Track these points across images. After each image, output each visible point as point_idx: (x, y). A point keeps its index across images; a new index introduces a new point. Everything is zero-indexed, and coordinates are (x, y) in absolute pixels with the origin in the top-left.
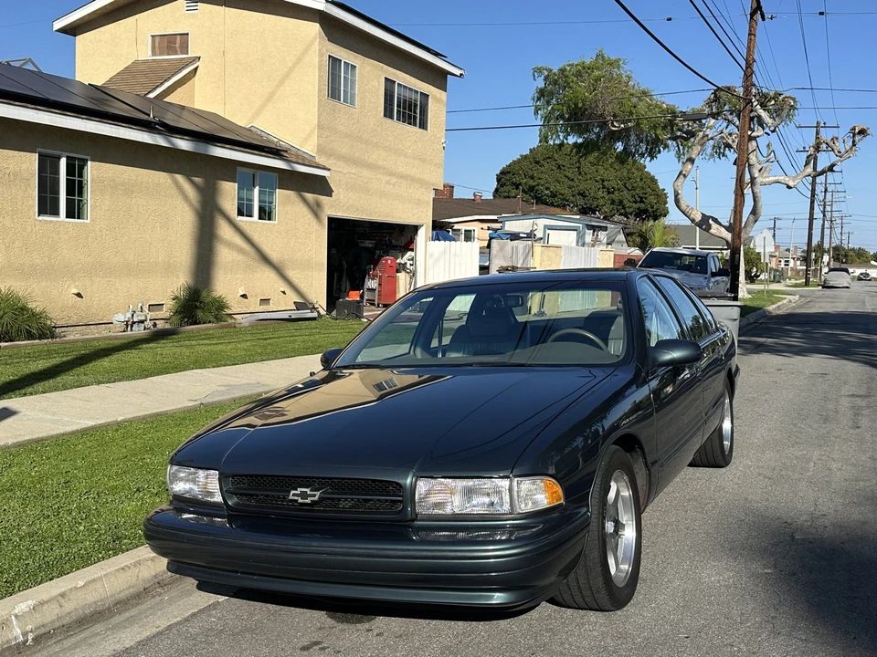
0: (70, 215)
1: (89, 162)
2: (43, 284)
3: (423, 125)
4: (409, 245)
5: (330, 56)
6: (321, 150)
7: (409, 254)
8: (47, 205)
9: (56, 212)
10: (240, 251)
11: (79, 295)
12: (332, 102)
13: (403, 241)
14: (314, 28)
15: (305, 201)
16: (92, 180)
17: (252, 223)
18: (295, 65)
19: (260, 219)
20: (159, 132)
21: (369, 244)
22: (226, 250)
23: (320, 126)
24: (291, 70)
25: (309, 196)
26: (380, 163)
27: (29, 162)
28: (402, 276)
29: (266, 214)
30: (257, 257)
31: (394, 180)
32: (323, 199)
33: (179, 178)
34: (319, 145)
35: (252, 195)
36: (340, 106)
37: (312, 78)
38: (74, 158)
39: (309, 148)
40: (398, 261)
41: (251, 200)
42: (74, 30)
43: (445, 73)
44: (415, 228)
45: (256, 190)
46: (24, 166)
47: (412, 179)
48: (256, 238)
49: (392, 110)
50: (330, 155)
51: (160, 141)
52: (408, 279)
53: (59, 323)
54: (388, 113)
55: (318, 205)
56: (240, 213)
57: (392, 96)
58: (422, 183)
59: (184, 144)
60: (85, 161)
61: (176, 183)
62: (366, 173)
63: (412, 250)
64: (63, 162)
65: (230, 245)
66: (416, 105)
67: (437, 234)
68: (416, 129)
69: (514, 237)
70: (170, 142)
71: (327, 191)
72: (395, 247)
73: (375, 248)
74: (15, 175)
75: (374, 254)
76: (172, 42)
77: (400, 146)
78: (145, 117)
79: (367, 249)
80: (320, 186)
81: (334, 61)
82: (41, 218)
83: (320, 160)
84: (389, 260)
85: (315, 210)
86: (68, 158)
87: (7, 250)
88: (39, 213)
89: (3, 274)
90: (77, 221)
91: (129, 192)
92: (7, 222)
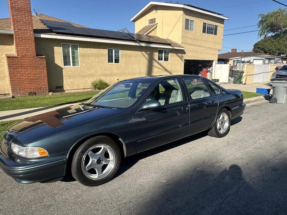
0: (116, 62)
1: (120, 50)
2: (110, 77)
3: (216, 34)
4: (211, 66)
5: (186, 19)
6: (182, 43)
7: (211, 68)
8: (110, 60)
9: (112, 62)
10: (159, 68)
11: (118, 80)
12: (186, 30)
13: (210, 64)
14: (181, 12)
15: (178, 56)
16: (121, 54)
17: (162, 62)
18: (177, 22)
19: (164, 61)
20: (137, 42)
21: (200, 65)
22: (155, 68)
23: (182, 37)
24: (176, 23)
25: (179, 55)
26: (201, 45)
27: (105, 51)
28: (208, 73)
29: (166, 59)
30: (164, 69)
31: (205, 49)
32: (183, 55)
33: (143, 52)
34: (182, 42)
35: (162, 55)
36: (189, 31)
37: (181, 25)
38: (116, 50)
39: (179, 43)
40: (208, 70)
41: (162, 57)
42: (134, 21)
43: (223, 20)
44: (213, 61)
45: (164, 54)
46: (104, 52)
47: (212, 48)
48: (163, 65)
49: (205, 31)
50: (185, 44)
51: (137, 44)
52: (210, 74)
54: (204, 31)
55: (182, 57)
56: (159, 59)
57: (206, 27)
58: (215, 49)
59: (143, 45)
60: (119, 50)
61: (142, 53)
62: (196, 48)
63: (212, 67)
64: (114, 51)
65: (156, 67)
66: (213, 29)
67: (219, 62)
68: (213, 35)
69: (243, 62)
70: (140, 44)
71: (184, 53)
72: (208, 66)
73: (202, 67)
74: (102, 54)
75: (201, 68)
76: (152, 21)
77: (208, 40)
78: (134, 39)
79: (200, 67)
80: (183, 52)
81: (187, 20)
83: (182, 45)
84: (205, 69)
85: (181, 58)
86: (115, 50)
87: (101, 70)
88: (108, 62)
89: (100, 75)
90: (117, 63)
91: (130, 56)
92: (101, 65)
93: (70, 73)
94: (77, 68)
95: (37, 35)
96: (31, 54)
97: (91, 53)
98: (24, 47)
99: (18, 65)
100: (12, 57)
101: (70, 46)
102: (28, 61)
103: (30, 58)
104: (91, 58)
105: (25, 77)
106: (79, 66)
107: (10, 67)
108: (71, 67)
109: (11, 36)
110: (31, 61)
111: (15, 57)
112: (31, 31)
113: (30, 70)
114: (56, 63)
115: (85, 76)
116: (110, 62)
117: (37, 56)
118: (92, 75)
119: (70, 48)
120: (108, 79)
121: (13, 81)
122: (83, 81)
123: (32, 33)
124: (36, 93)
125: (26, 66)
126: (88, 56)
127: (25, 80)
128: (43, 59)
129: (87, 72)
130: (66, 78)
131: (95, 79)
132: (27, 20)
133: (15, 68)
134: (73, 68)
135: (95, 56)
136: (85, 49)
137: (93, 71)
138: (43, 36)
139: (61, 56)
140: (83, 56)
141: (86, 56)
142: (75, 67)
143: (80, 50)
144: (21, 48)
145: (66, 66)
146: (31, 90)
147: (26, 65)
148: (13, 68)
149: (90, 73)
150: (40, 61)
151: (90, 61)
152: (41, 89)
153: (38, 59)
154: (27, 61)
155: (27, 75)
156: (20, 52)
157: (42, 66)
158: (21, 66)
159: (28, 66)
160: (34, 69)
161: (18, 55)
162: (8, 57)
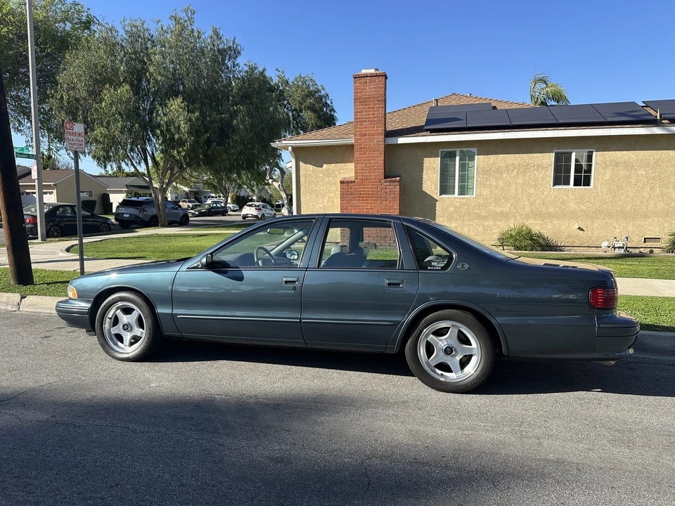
0: (577, 183)
1: (594, 153)
2: (556, 222)
8: (560, 178)
9: (567, 183)
11: (579, 228)
16: (597, 163)
27: (549, 159)
38: (583, 152)
46: (545, 160)
53: (567, 244)
60: (592, 152)
64: (574, 155)
70: (669, 131)
74: (538, 166)
82: (554, 187)
86: (578, 152)
87: (531, 204)
88: (554, 185)
89: (527, 217)
90: (582, 187)
91: (628, 166)
92: (532, 191)
93: (452, 209)
94: (467, 199)
95: (391, 141)
96: (375, 176)
97: (507, 166)
98: (366, 163)
99: (355, 194)
100: (348, 182)
101: (458, 153)
102: (371, 188)
103: (373, 182)
104: (505, 175)
106: (474, 196)
107: (343, 198)
108: (455, 198)
109: (351, 147)
110: (375, 188)
111: (351, 182)
112: (379, 134)
113: (372, 203)
114: (424, 189)
115: (485, 216)
116: (560, 184)
117: (386, 177)
118: (505, 216)
119: (457, 158)
120: (550, 226)
122: (481, 229)
123: (382, 137)
124: (377, 244)
125: (366, 197)
126: (499, 171)
128: (395, 184)
129: (492, 208)
130: (441, 219)
131: (511, 225)
132: (375, 117)
133: (350, 200)
134: (458, 200)
135: (516, 171)
136: (492, 158)
137: (509, 205)
138: (401, 140)
139: (435, 175)
140: (485, 172)
141: (492, 173)
142: (463, 198)
143: (480, 161)
144: (362, 167)
145: (444, 196)
146: (369, 239)
147: (366, 194)
148: (346, 201)
149: (498, 210)
150: (389, 187)
151: (501, 183)
152: (386, 239)
153: (387, 184)
154: (368, 188)
156: (360, 173)
157: (392, 196)
158: (359, 197)
159: (370, 197)
160: (378, 202)
161: (356, 178)
162: (342, 182)
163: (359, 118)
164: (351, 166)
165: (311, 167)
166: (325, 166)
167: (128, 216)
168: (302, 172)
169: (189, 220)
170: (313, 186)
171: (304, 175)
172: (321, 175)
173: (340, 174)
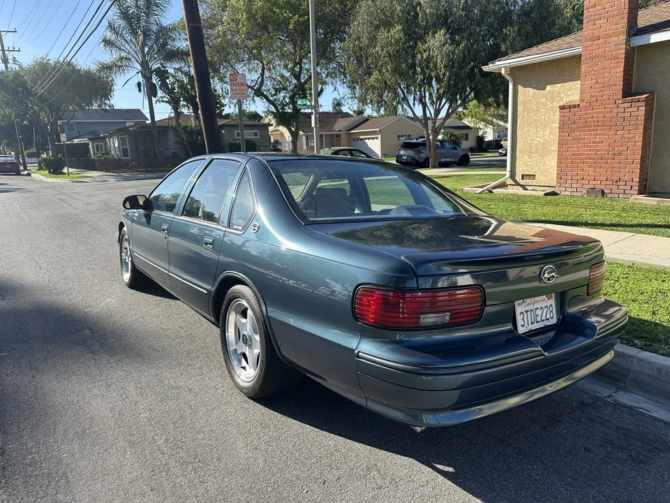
95: (640, 41)
96: (609, 95)
98: (597, 79)
99: (578, 123)
100: (570, 107)
102: (602, 113)
103: (605, 104)
105: (587, 151)
107: (563, 128)
109: (578, 58)
110: (608, 112)
111: (575, 106)
112: (618, 34)
113: (602, 134)
117: (625, 96)
121: (564, 159)
123: (623, 38)
124: (606, 191)
125: (595, 126)
127: (586, 159)
128: (639, 104)
133: (571, 131)
138: (656, 38)
144: (591, 84)
146: (594, 183)
147: (594, 122)
148: (567, 132)
150: (631, 110)
152: (619, 183)
153: (626, 105)
154: (598, 113)
155: (594, 146)
156: (588, 92)
157: (632, 123)
158: (584, 126)
159: (600, 126)
160: (612, 132)
161: (582, 100)
162: (562, 108)
163: (591, 16)
164: (577, 85)
165: (531, 91)
166: (548, 87)
167: (406, 157)
168: (520, 99)
169: (469, 161)
170: (532, 115)
171: (523, 102)
172: (544, 100)
173: (568, 96)
